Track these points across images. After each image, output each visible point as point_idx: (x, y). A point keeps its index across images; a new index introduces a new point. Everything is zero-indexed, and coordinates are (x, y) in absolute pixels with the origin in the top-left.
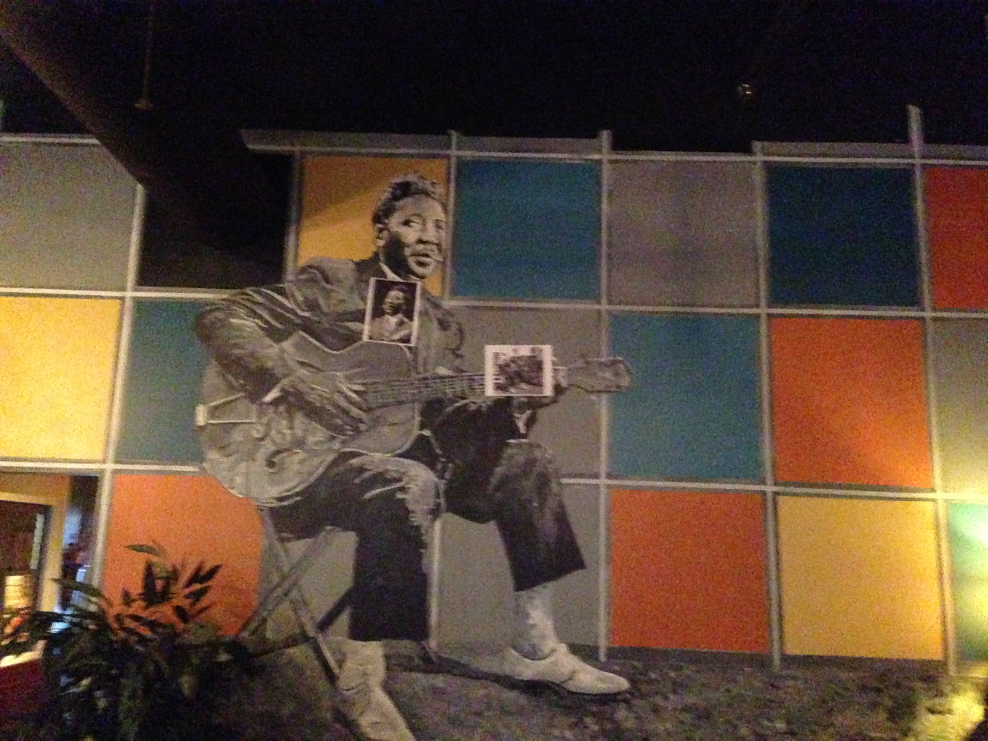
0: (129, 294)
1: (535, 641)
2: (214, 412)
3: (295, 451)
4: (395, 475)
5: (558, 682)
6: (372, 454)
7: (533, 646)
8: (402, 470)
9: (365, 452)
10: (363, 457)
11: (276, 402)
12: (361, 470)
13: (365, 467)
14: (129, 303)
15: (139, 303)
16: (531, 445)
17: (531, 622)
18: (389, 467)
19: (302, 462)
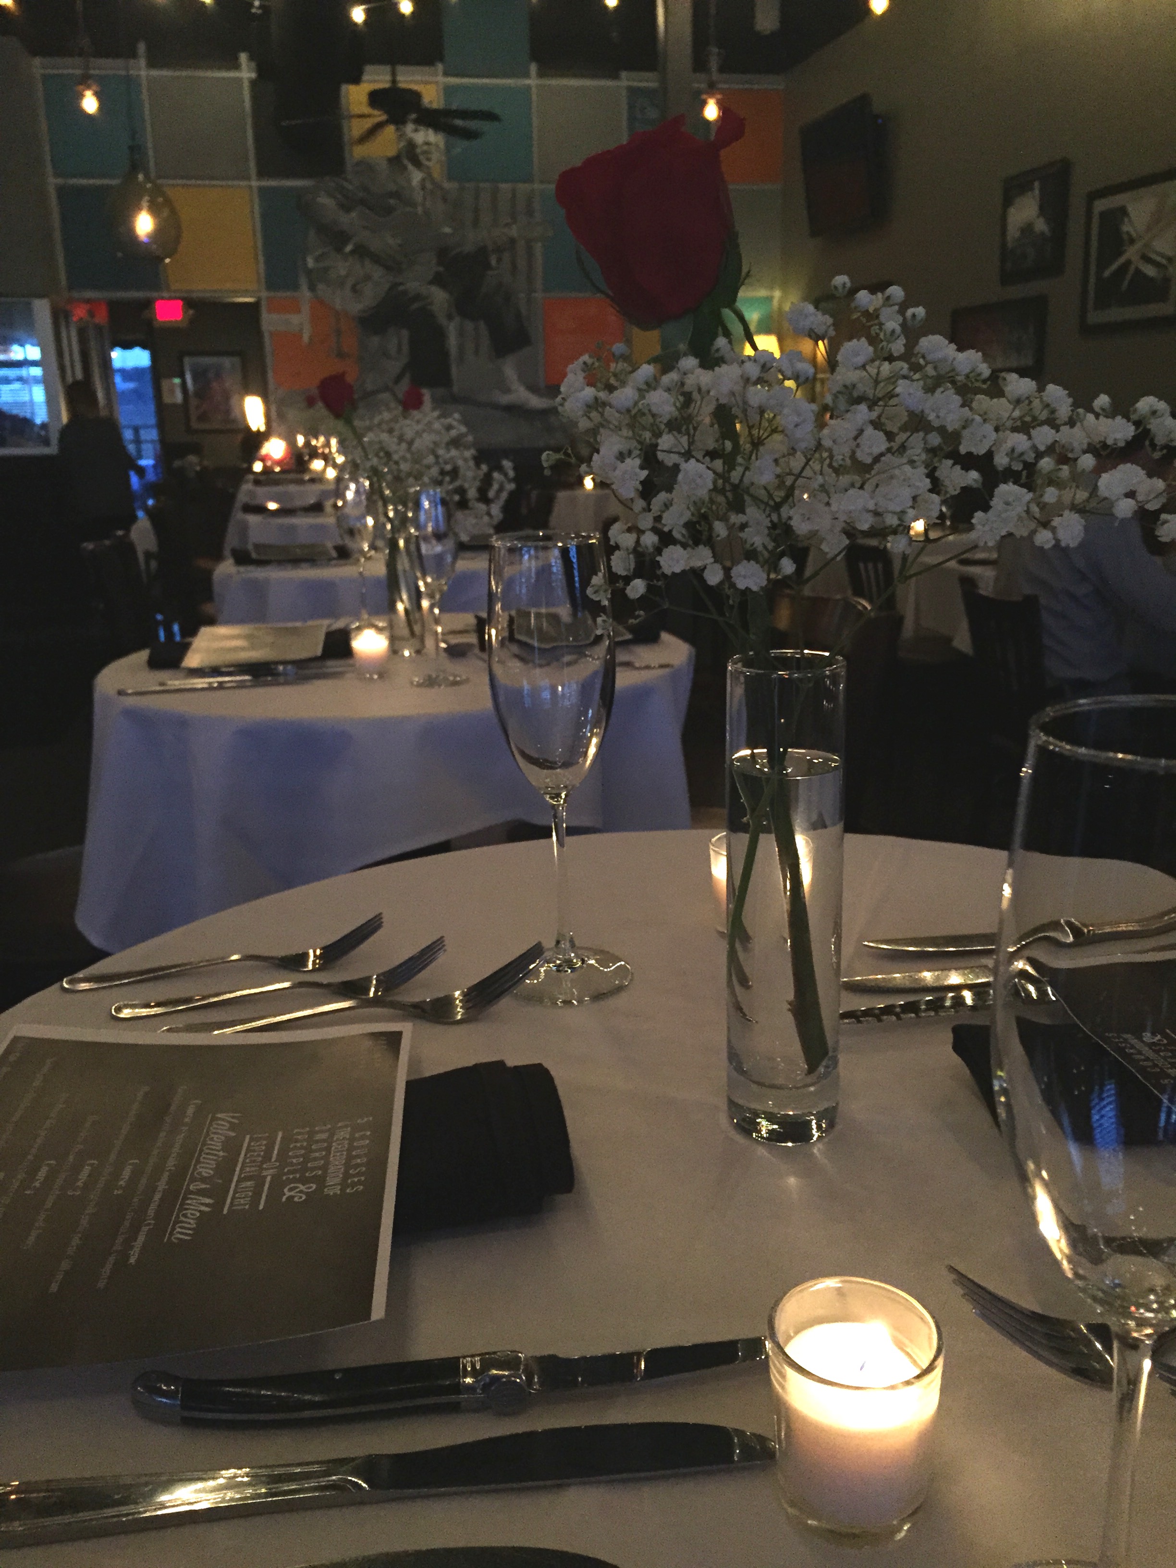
0: (255, 183)
1: (507, 383)
2: (317, 260)
3: (367, 282)
4: (426, 295)
5: (520, 405)
6: (411, 283)
7: (506, 386)
9: (407, 282)
10: (407, 285)
11: (353, 252)
14: (255, 190)
15: (261, 189)
17: (506, 375)
19: (371, 290)
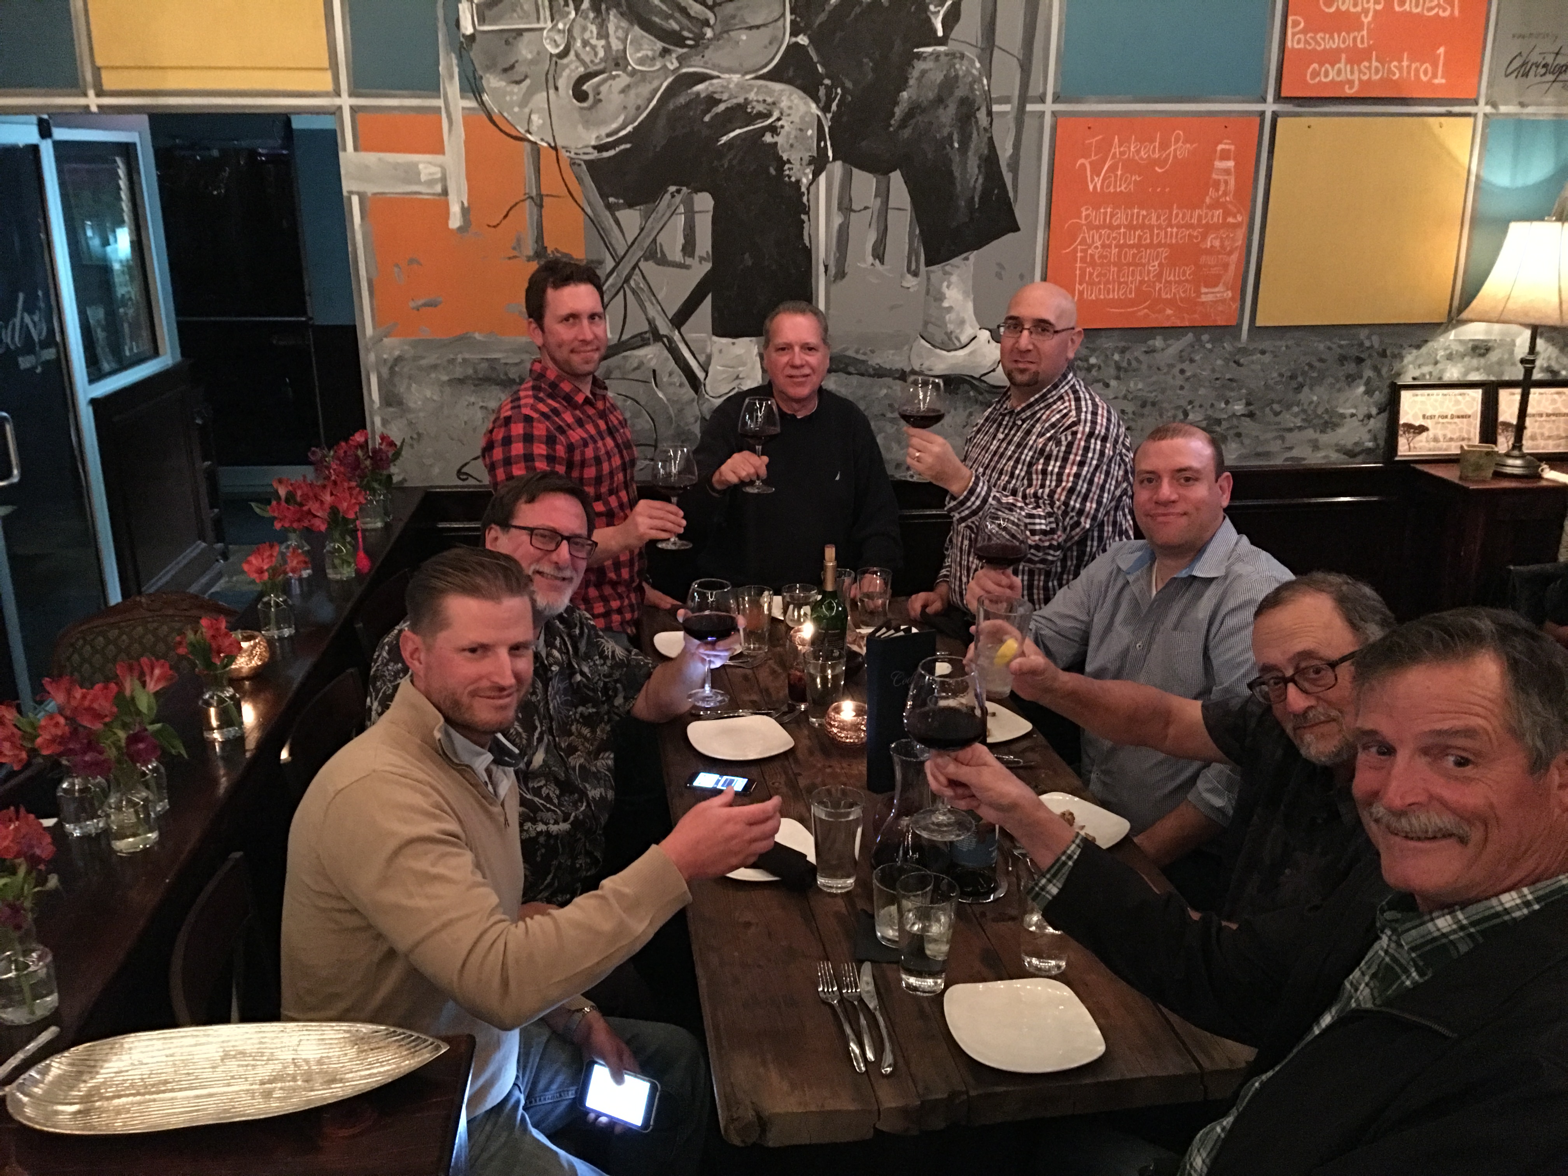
1: (950, 327)
2: (485, 12)
3: (614, 73)
4: (760, 108)
5: (977, 376)
6: (727, 76)
7: (949, 335)
8: (769, 100)
9: (716, 73)
10: (715, 81)
12: (712, 101)
13: (717, 96)
16: (951, 55)
17: (946, 304)
18: (752, 96)
19: (624, 91)
